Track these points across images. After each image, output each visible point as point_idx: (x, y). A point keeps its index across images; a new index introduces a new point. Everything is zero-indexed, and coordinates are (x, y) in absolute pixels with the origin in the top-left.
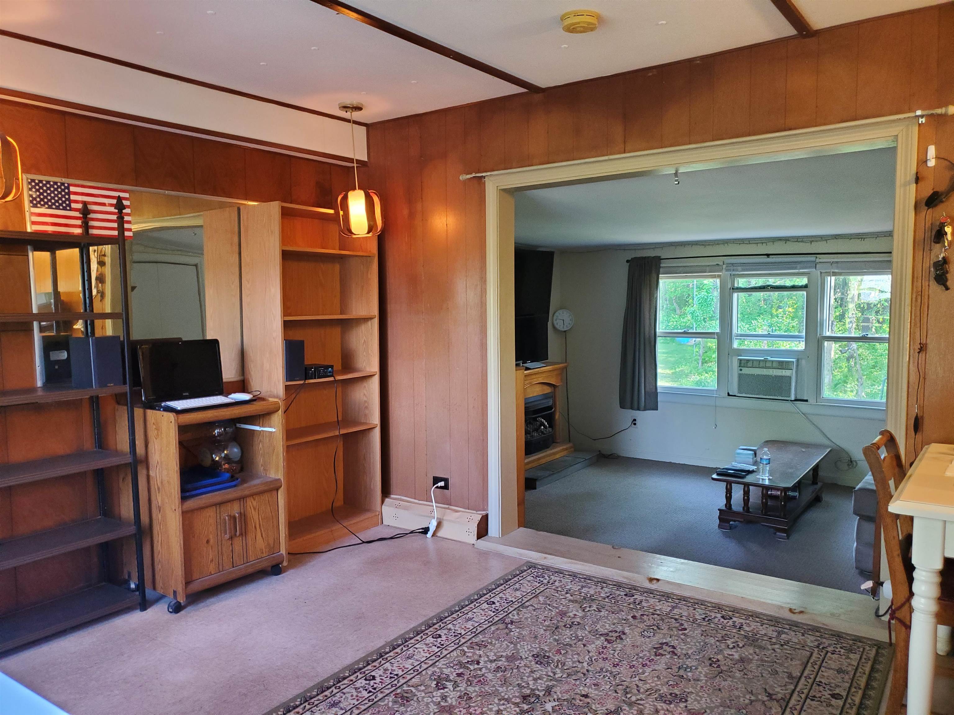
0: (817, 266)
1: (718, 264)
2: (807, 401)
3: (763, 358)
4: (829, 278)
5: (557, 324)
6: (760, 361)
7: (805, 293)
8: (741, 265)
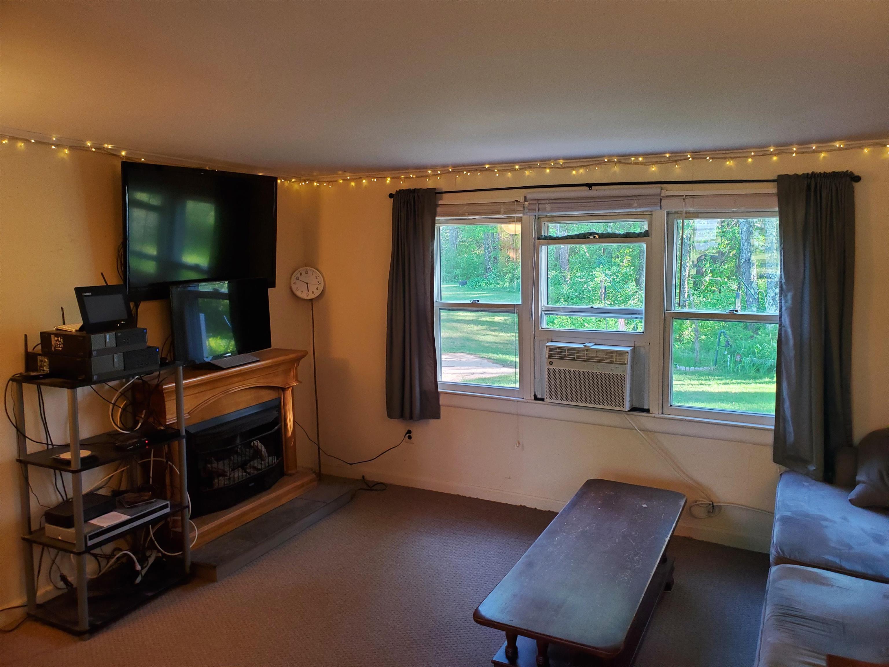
0: (662, 201)
1: (517, 201)
2: (647, 411)
3: (581, 346)
4: (680, 221)
5: (297, 289)
6: (579, 350)
7: (644, 245)
8: (551, 201)
